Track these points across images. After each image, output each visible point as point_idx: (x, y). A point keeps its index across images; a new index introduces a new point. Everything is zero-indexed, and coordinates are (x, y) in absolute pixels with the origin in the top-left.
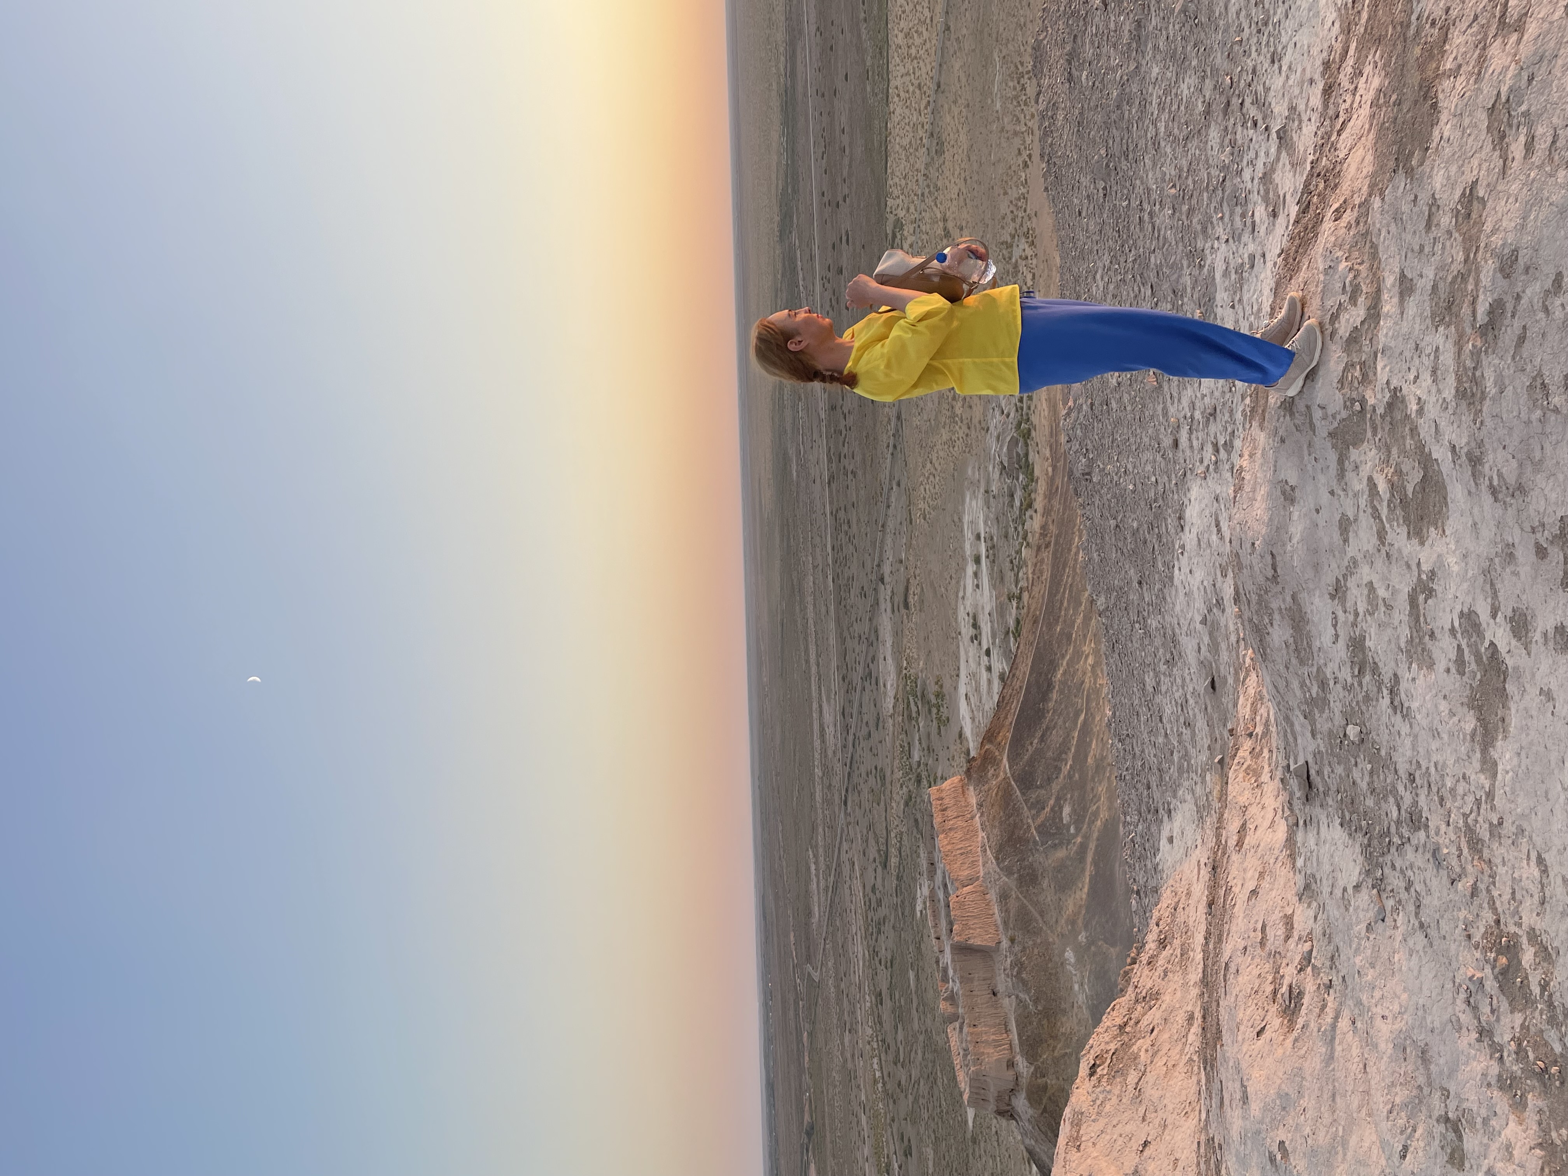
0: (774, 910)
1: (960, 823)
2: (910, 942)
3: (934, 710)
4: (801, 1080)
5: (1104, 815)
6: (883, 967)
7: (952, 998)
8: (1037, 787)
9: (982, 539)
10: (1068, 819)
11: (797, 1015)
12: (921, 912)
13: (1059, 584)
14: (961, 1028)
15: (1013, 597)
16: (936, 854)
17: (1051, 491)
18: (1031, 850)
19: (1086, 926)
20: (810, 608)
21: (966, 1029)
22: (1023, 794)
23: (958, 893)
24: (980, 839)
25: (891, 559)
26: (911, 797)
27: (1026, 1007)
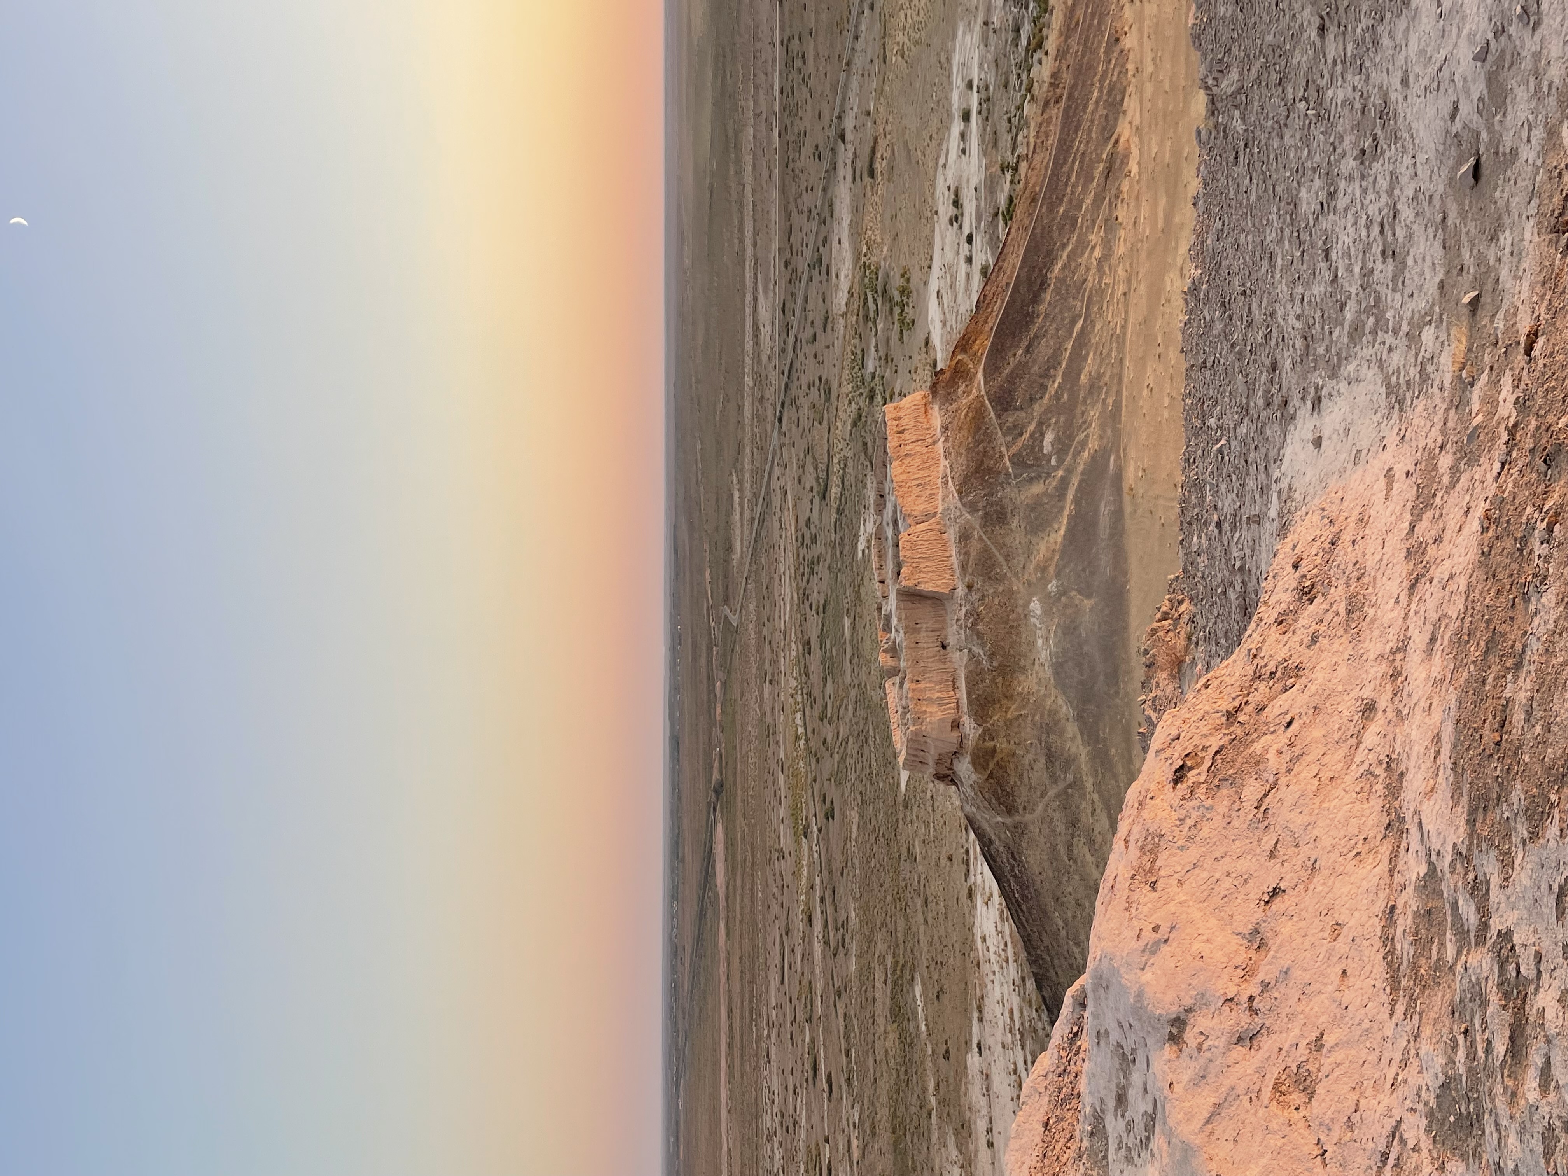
0: (687, 542)
1: (918, 448)
2: (848, 585)
3: (897, 310)
4: (710, 734)
5: (1093, 444)
6: (814, 612)
7: (894, 650)
8: (1016, 409)
9: (975, 89)
10: (1050, 448)
11: (709, 662)
12: (863, 551)
13: (1068, 151)
14: (901, 684)
15: (1008, 167)
16: (887, 485)
17: (1068, 26)
18: (1001, 484)
19: (1058, 575)
20: (749, 169)
21: (906, 685)
22: (998, 416)
23: (910, 531)
24: (941, 468)
25: (855, 109)
26: (860, 416)
27: (979, 663)
